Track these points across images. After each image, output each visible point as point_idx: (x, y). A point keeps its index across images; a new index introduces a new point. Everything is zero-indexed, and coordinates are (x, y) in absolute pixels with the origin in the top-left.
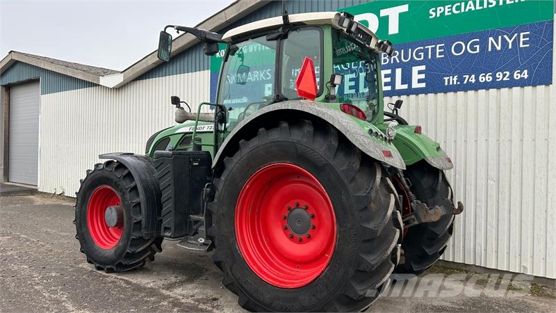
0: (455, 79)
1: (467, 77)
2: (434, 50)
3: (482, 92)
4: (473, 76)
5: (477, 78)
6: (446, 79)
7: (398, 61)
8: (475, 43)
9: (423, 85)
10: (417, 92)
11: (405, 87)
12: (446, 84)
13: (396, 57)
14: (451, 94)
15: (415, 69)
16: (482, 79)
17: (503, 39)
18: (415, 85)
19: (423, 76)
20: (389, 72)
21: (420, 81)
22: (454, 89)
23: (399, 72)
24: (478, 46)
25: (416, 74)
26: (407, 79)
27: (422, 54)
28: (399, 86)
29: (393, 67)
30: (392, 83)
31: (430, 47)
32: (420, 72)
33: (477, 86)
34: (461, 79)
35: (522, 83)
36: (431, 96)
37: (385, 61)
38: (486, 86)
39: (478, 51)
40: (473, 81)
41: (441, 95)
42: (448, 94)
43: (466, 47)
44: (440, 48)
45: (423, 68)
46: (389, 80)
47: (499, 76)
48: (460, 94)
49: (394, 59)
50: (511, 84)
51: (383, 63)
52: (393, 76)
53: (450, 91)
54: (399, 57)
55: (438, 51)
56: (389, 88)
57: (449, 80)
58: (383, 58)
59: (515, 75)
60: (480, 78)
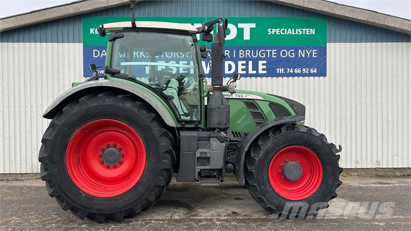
0: (283, 70)
1: (289, 69)
2: (271, 53)
3: (296, 78)
4: (292, 69)
5: (294, 70)
6: (278, 69)
7: (250, 57)
9: (265, 72)
10: (262, 76)
11: (255, 72)
12: (278, 72)
13: (248, 54)
14: (280, 78)
15: (260, 63)
16: (296, 71)
17: (305, 52)
18: (260, 72)
19: (265, 67)
20: (244, 62)
21: (263, 69)
22: (282, 75)
23: (250, 63)
24: (294, 54)
25: (261, 65)
26: (255, 67)
27: (264, 54)
28: (251, 71)
29: (247, 60)
30: (247, 69)
31: (269, 51)
32: (263, 65)
33: (293, 75)
34: (285, 70)
35: (314, 75)
36: (269, 78)
37: (242, 55)
38: (298, 75)
39: (294, 56)
40: (292, 72)
41: (275, 78)
42: (279, 78)
43: (288, 53)
45: (265, 62)
46: (244, 67)
47: (304, 70)
48: (285, 78)
49: (248, 55)
50: (309, 75)
51: (240, 57)
52: (247, 65)
53: (280, 76)
54: (251, 54)
55: (273, 53)
56: (244, 72)
57: (279, 70)
58: (240, 54)
59: (311, 71)
60: (295, 71)
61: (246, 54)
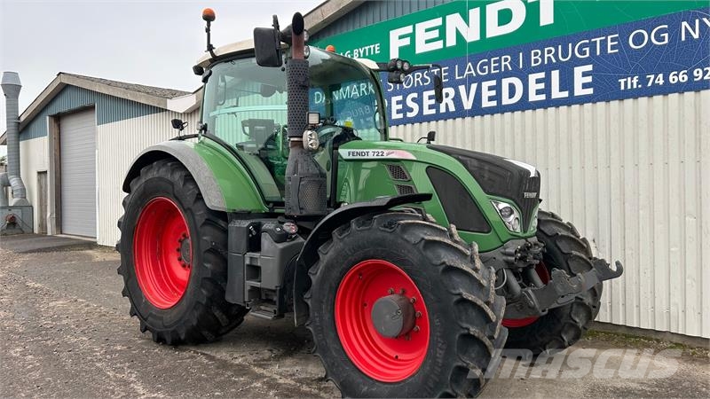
0: (635, 80)
1: (652, 77)
2: (604, 44)
3: (674, 97)
4: (661, 76)
5: (666, 78)
6: (622, 81)
7: (554, 61)
8: (663, 31)
9: (590, 91)
10: (582, 100)
11: (565, 94)
12: (622, 88)
13: (551, 55)
14: (629, 102)
15: (578, 71)
16: (673, 79)
17: (702, 24)
18: (579, 91)
19: (589, 79)
20: (542, 75)
21: (585, 86)
22: (634, 94)
23: (555, 75)
24: (666, 35)
25: (580, 76)
26: (567, 83)
27: (587, 49)
28: (556, 94)
29: (547, 68)
30: (547, 91)
31: (598, 40)
32: (585, 74)
33: (666, 90)
34: (643, 81)
36: (601, 105)
37: (536, 61)
38: (680, 88)
39: (666, 41)
40: (661, 82)
41: (614, 104)
42: (625, 101)
43: (649, 37)
44: (612, 40)
45: (589, 68)
46: (542, 86)
47: (698, 73)
48: (643, 100)
49: (549, 58)
51: (533, 65)
52: (547, 81)
53: (628, 98)
54: (556, 55)
55: (609, 44)
56: (543, 98)
57: (626, 83)
58: (533, 58)
60: (671, 78)
61: (546, 56)
